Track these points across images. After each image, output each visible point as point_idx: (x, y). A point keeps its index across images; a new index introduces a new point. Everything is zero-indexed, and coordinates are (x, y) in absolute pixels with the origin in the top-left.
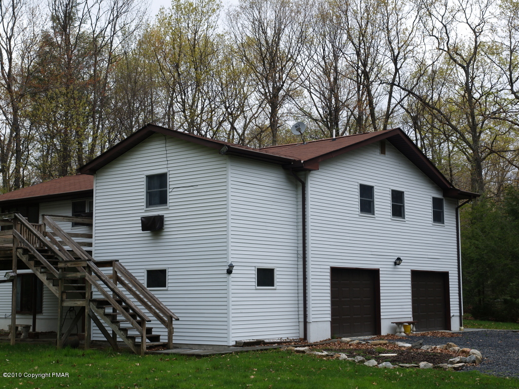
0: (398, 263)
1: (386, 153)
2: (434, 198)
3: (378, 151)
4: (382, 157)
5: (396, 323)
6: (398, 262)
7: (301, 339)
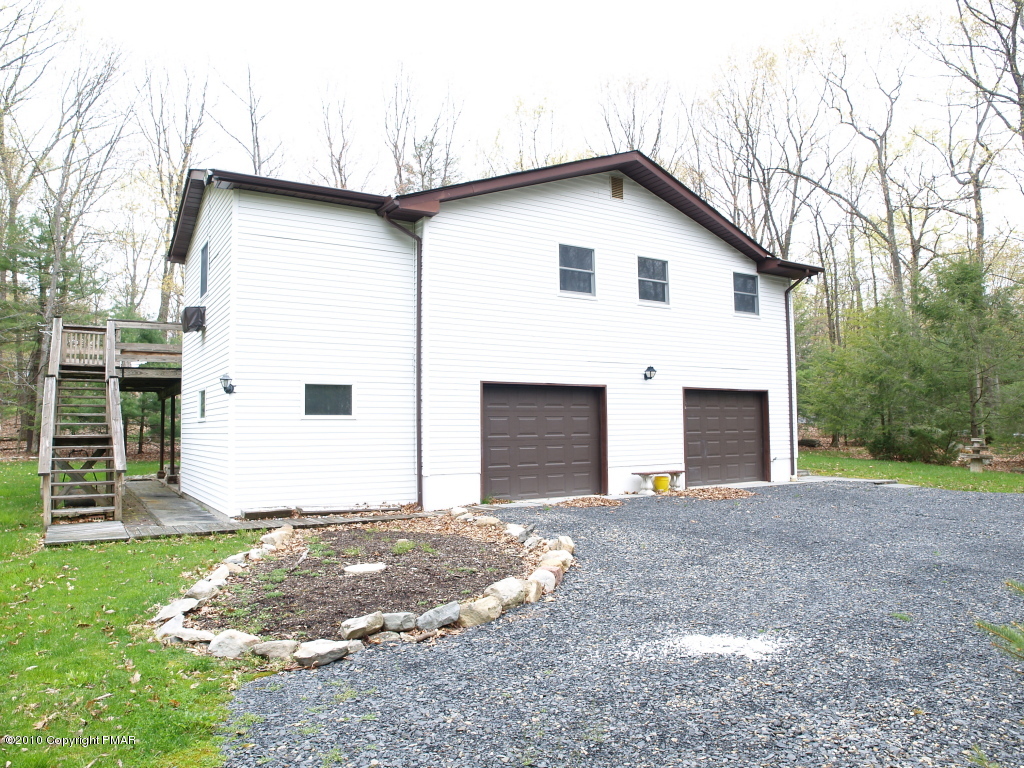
0: (648, 376)
1: (625, 196)
2: (737, 276)
3: (607, 193)
4: (616, 202)
5: (640, 474)
6: (648, 374)
7: (410, 507)
